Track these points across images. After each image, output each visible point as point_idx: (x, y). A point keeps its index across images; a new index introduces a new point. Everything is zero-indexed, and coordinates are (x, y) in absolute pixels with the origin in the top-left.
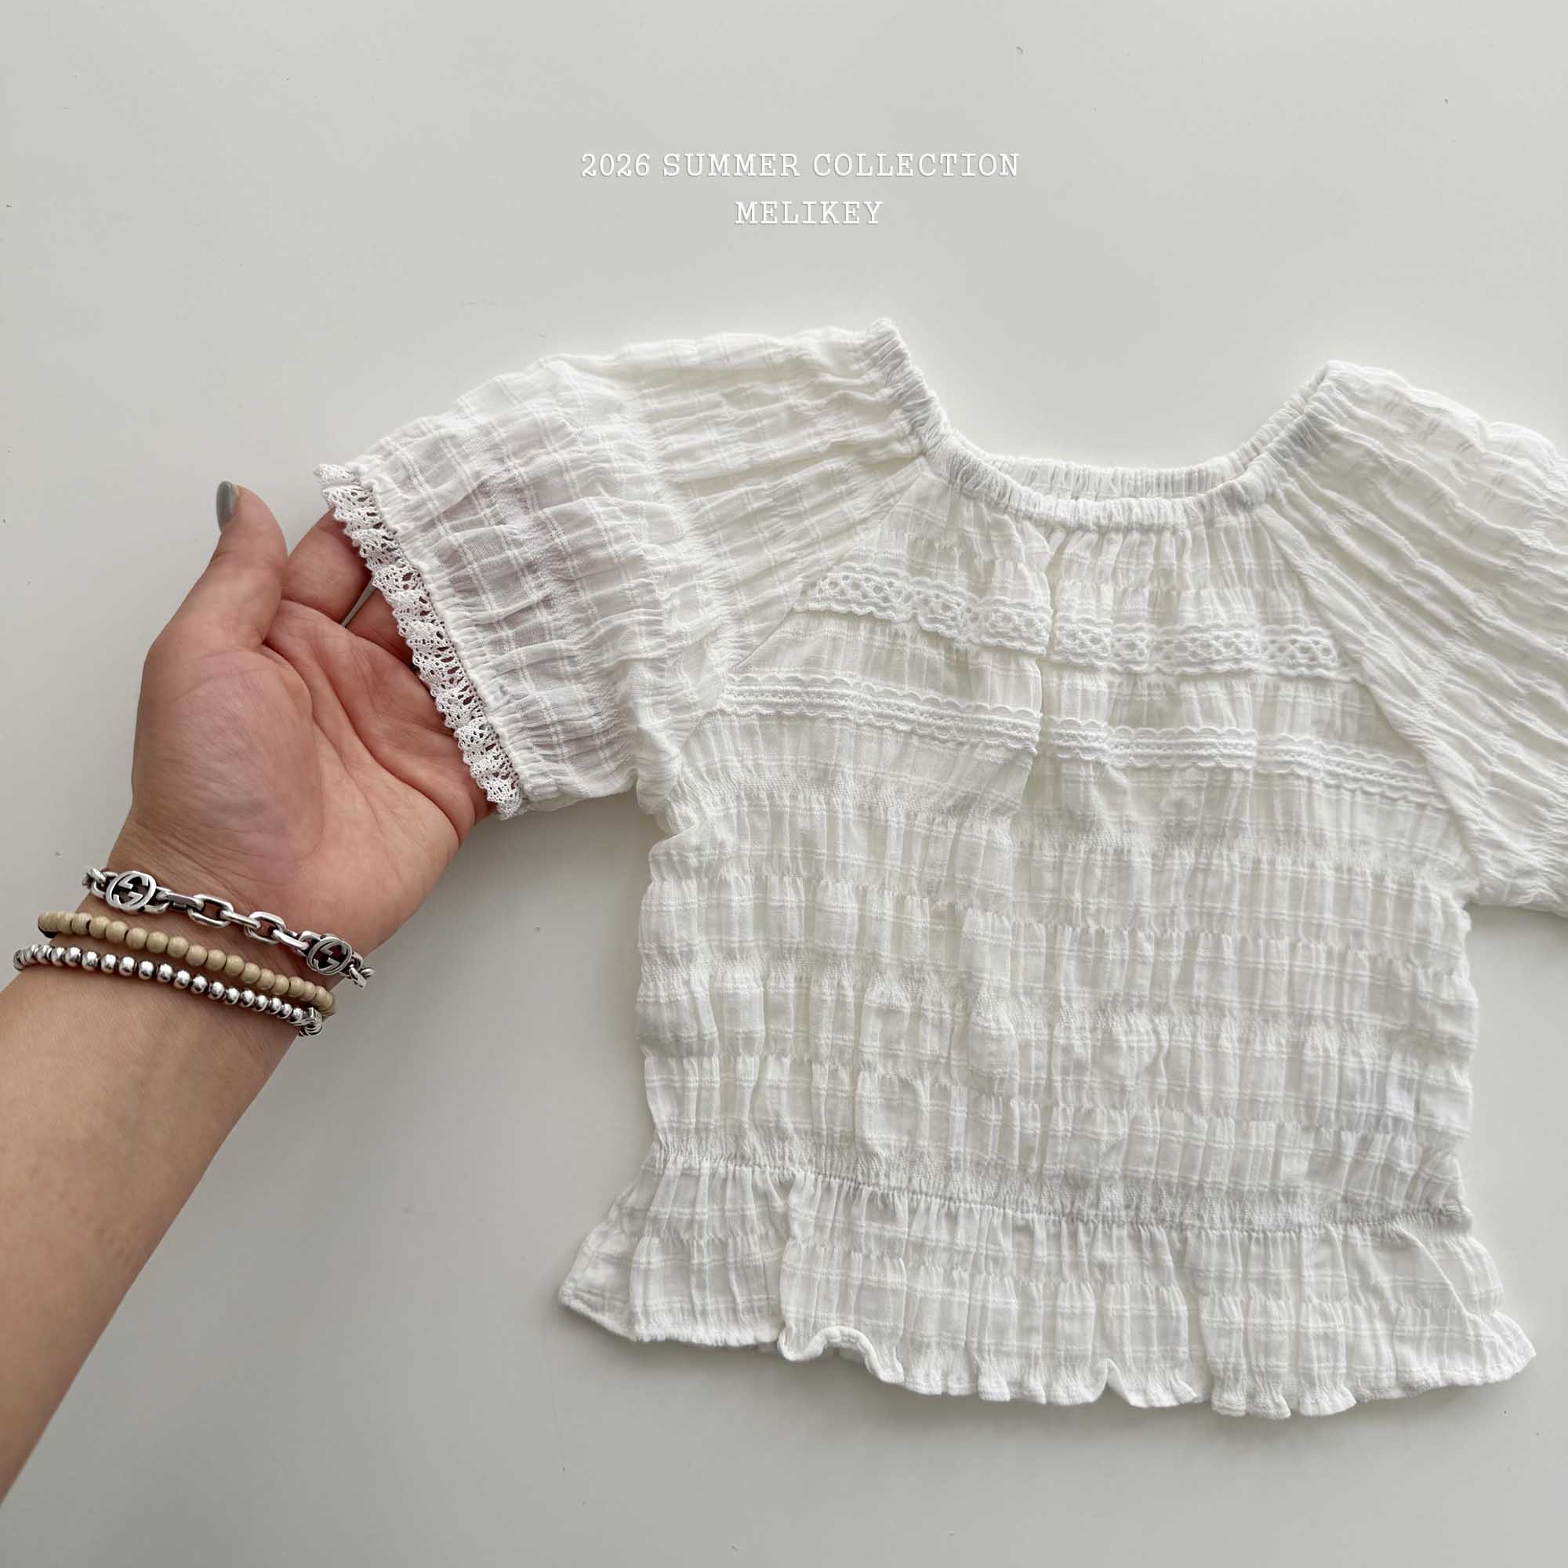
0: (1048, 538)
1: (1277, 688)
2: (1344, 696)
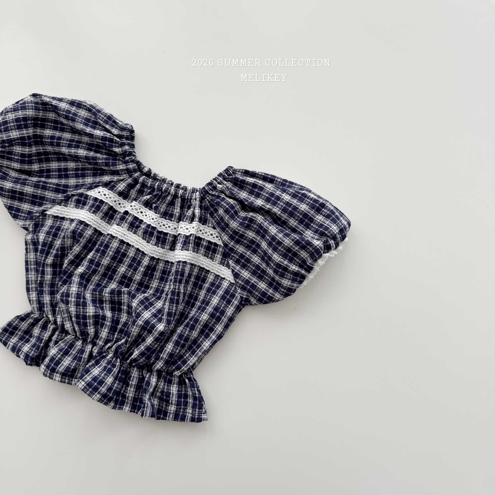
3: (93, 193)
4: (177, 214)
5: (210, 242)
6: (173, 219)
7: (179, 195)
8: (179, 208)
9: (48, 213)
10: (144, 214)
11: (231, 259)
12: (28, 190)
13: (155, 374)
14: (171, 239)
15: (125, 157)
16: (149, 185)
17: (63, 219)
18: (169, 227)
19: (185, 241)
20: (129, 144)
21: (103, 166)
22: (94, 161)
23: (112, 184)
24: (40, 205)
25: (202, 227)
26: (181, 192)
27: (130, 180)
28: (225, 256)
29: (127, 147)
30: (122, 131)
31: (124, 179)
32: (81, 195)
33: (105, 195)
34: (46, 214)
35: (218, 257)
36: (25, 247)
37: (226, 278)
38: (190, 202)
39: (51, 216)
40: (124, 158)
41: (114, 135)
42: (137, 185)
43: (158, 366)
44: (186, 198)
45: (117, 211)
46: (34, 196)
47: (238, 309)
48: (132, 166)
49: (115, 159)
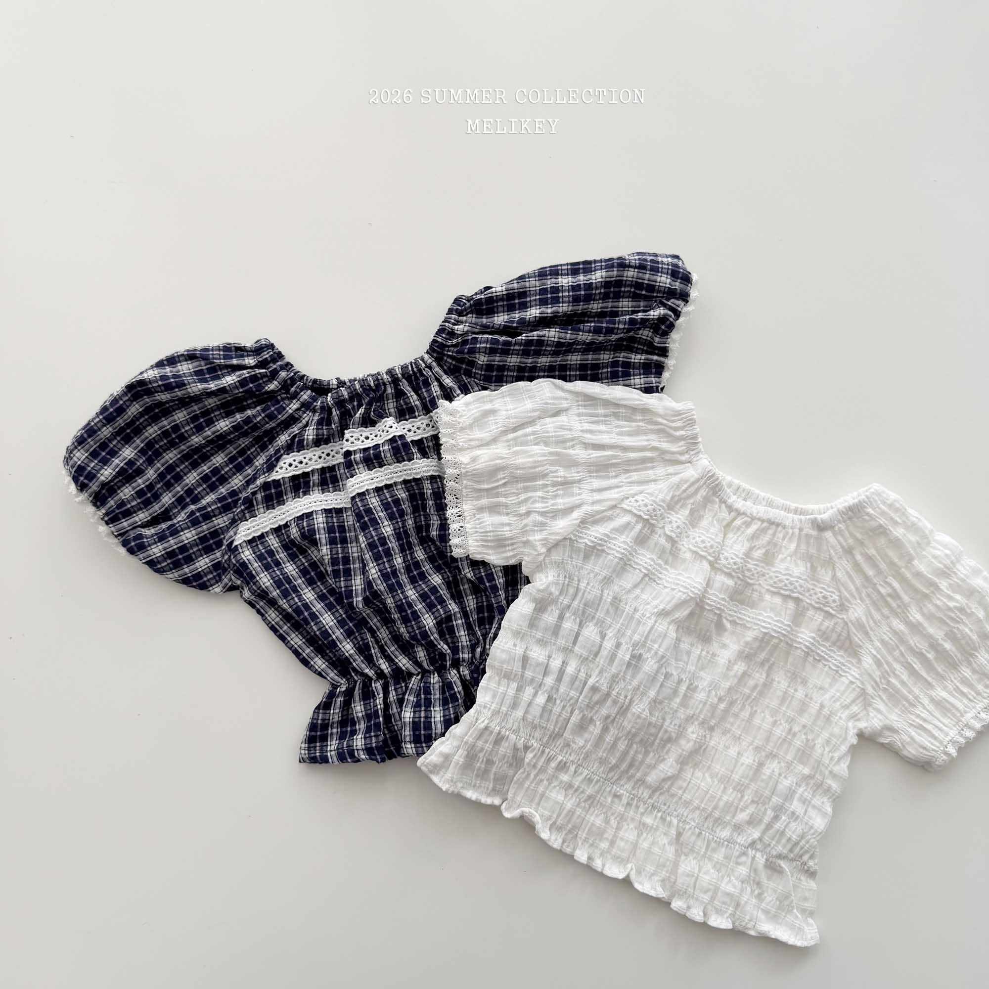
0: (730, 513)
1: (808, 609)
2: (836, 624)
4: (418, 403)
6: (417, 414)
7: (400, 376)
8: (413, 393)
9: (235, 543)
12: (188, 536)
15: (289, 389)
16: (347, 397)
20: (282, 368)
21: (268, 423)
22: (251, 425)
23: (297, 439)
24: (219, 544)
26: (399, 373)
27: (316, 417)
29: (283, 374)
30: (260, 354)
31: (307, 422)
34: (236, 546)
38: (423, 375)
39: (244, 545)
40: (287, 392)
41: (251, 368)
42: (332, 413)
45: (334, 466)
46: (203, 539)
48: (306, 396)
49: (278, 402)
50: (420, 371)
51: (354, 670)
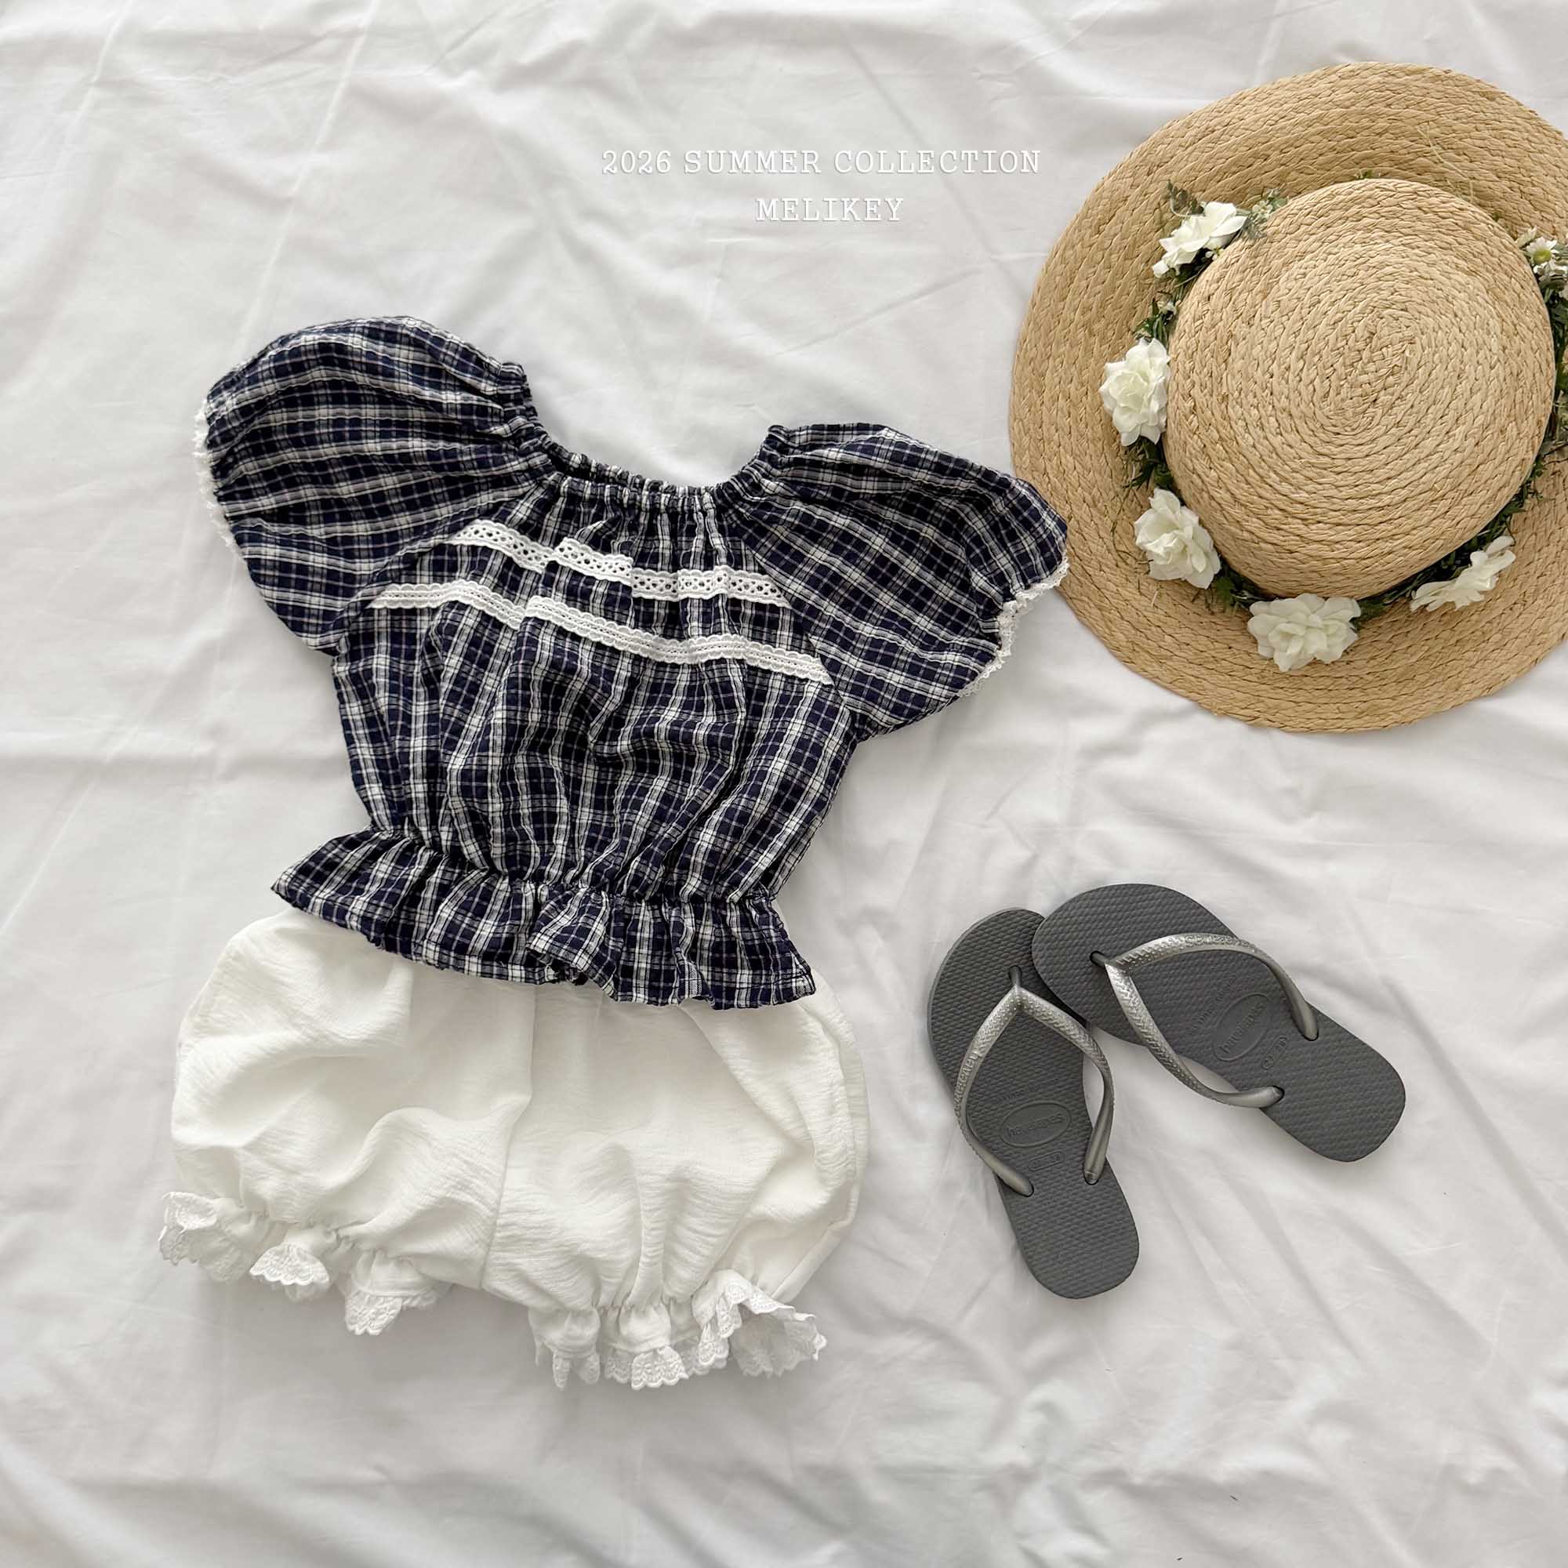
3: (464, 539)
4: (667, 553)
5: (759, 606)
6: (659, 565)
7: (663, 507)
8: (667, 538)
9: (374, 605)
10: (592, 563)
11: (814, 634)
13: (687, 908)
14: (662, 612)
15: (520, 443)
16: (587, 496)
17: (413, 612)
18: (654, 585)
19: (704, 613)
20: (523, 413)
21: (474, 469)
22: (451, 461)
23: (502, 508)
25: (736, 575)
26: (664, 499)
27: (538, 494)
28: (801, 629)
29: (521, 420)
30: (503, 385)
31: (525, 494)
32: (439, 549)
33: (490, 535)
34: (373, 609)
35: (785, 634)
36: (335, 692)
37: (811, 678)
38: (691, 518)
40: (518, 445)
41: (485, 395)
42: (557, 500)
43: (690, 888)
44: (679, 509)
45: (523, 570)
47: (851, 740)
48: (538, 459)
49: (499, 450)
50: (691, 512)
51: (411, 822)
